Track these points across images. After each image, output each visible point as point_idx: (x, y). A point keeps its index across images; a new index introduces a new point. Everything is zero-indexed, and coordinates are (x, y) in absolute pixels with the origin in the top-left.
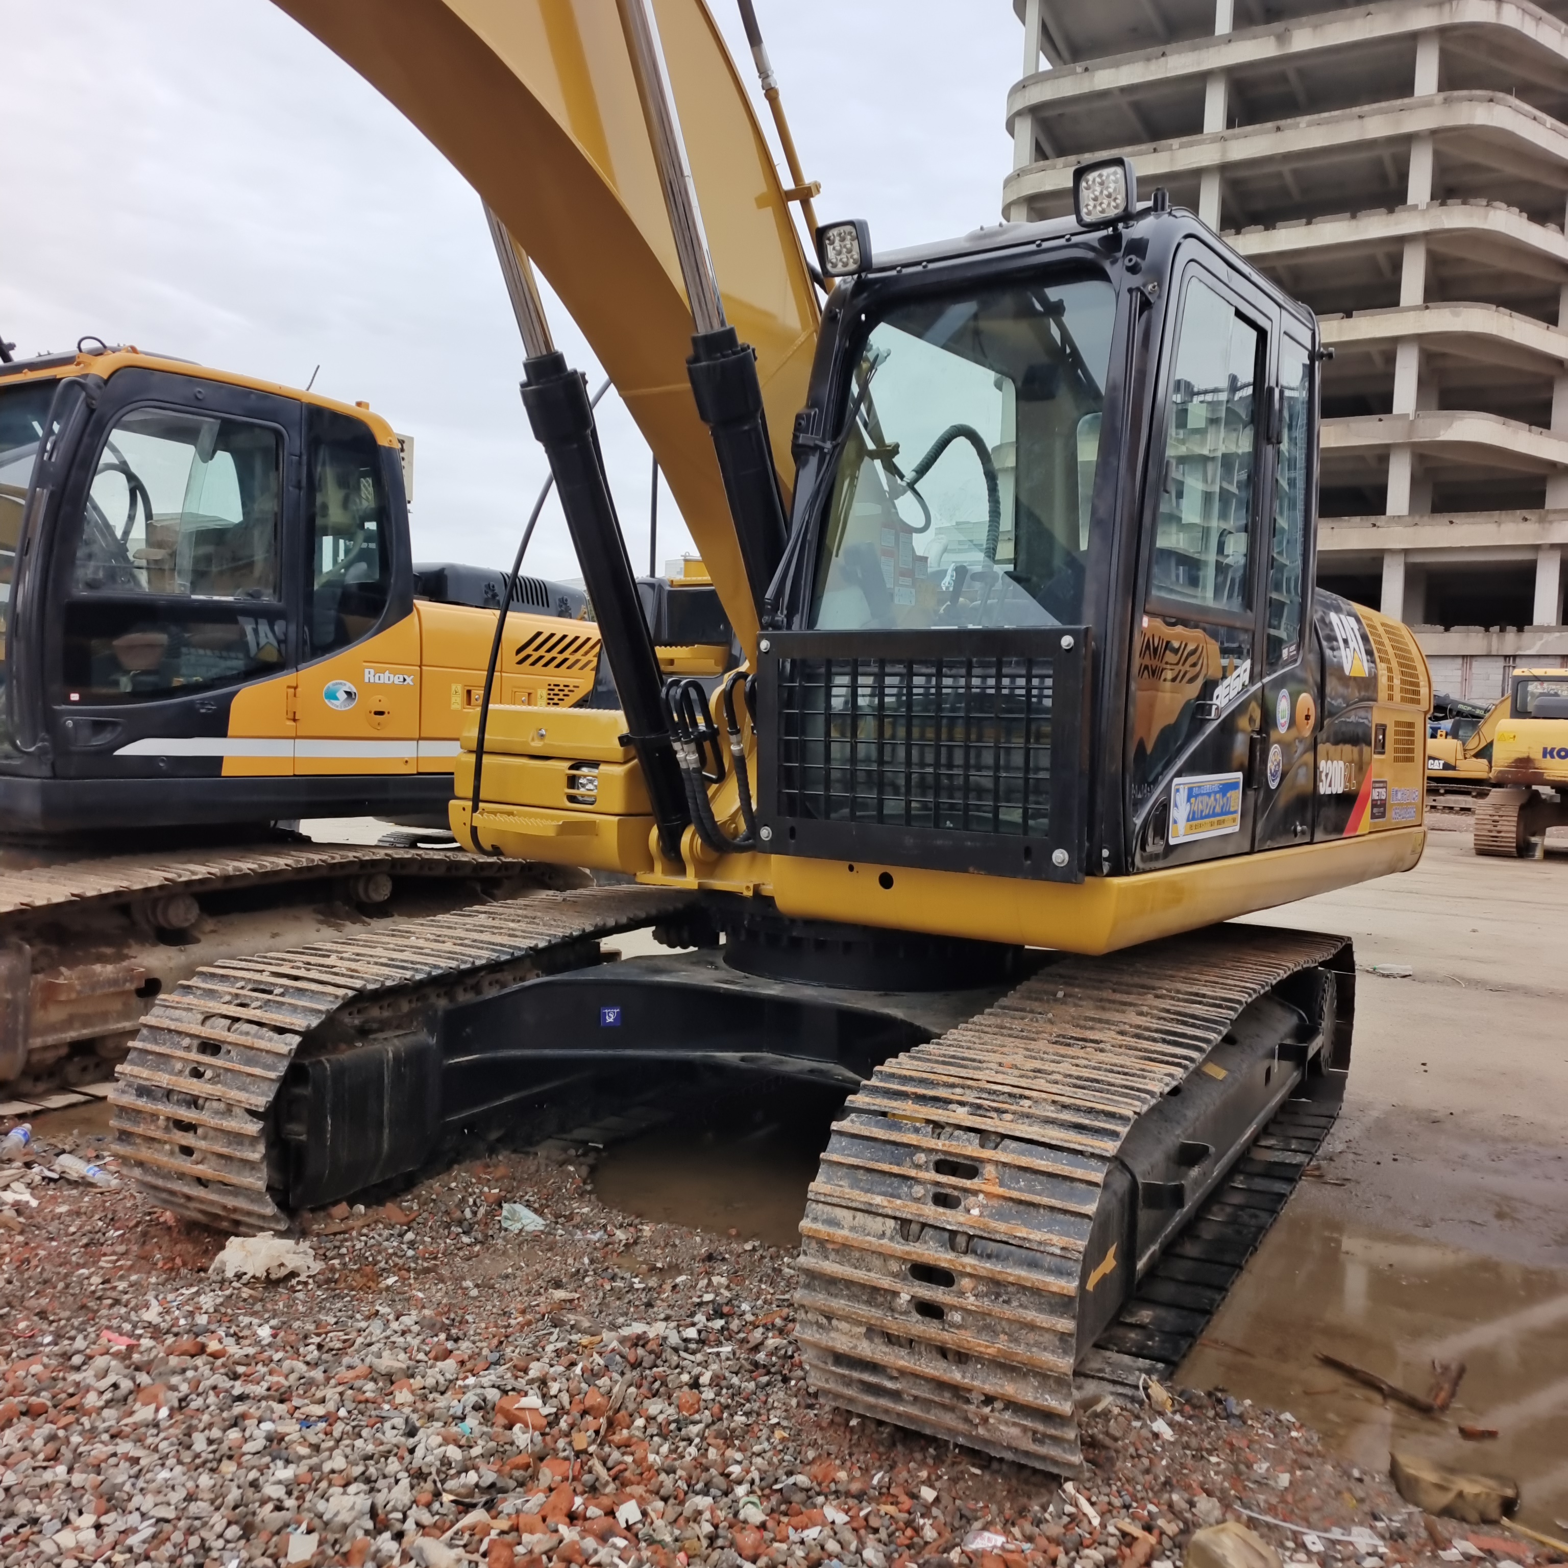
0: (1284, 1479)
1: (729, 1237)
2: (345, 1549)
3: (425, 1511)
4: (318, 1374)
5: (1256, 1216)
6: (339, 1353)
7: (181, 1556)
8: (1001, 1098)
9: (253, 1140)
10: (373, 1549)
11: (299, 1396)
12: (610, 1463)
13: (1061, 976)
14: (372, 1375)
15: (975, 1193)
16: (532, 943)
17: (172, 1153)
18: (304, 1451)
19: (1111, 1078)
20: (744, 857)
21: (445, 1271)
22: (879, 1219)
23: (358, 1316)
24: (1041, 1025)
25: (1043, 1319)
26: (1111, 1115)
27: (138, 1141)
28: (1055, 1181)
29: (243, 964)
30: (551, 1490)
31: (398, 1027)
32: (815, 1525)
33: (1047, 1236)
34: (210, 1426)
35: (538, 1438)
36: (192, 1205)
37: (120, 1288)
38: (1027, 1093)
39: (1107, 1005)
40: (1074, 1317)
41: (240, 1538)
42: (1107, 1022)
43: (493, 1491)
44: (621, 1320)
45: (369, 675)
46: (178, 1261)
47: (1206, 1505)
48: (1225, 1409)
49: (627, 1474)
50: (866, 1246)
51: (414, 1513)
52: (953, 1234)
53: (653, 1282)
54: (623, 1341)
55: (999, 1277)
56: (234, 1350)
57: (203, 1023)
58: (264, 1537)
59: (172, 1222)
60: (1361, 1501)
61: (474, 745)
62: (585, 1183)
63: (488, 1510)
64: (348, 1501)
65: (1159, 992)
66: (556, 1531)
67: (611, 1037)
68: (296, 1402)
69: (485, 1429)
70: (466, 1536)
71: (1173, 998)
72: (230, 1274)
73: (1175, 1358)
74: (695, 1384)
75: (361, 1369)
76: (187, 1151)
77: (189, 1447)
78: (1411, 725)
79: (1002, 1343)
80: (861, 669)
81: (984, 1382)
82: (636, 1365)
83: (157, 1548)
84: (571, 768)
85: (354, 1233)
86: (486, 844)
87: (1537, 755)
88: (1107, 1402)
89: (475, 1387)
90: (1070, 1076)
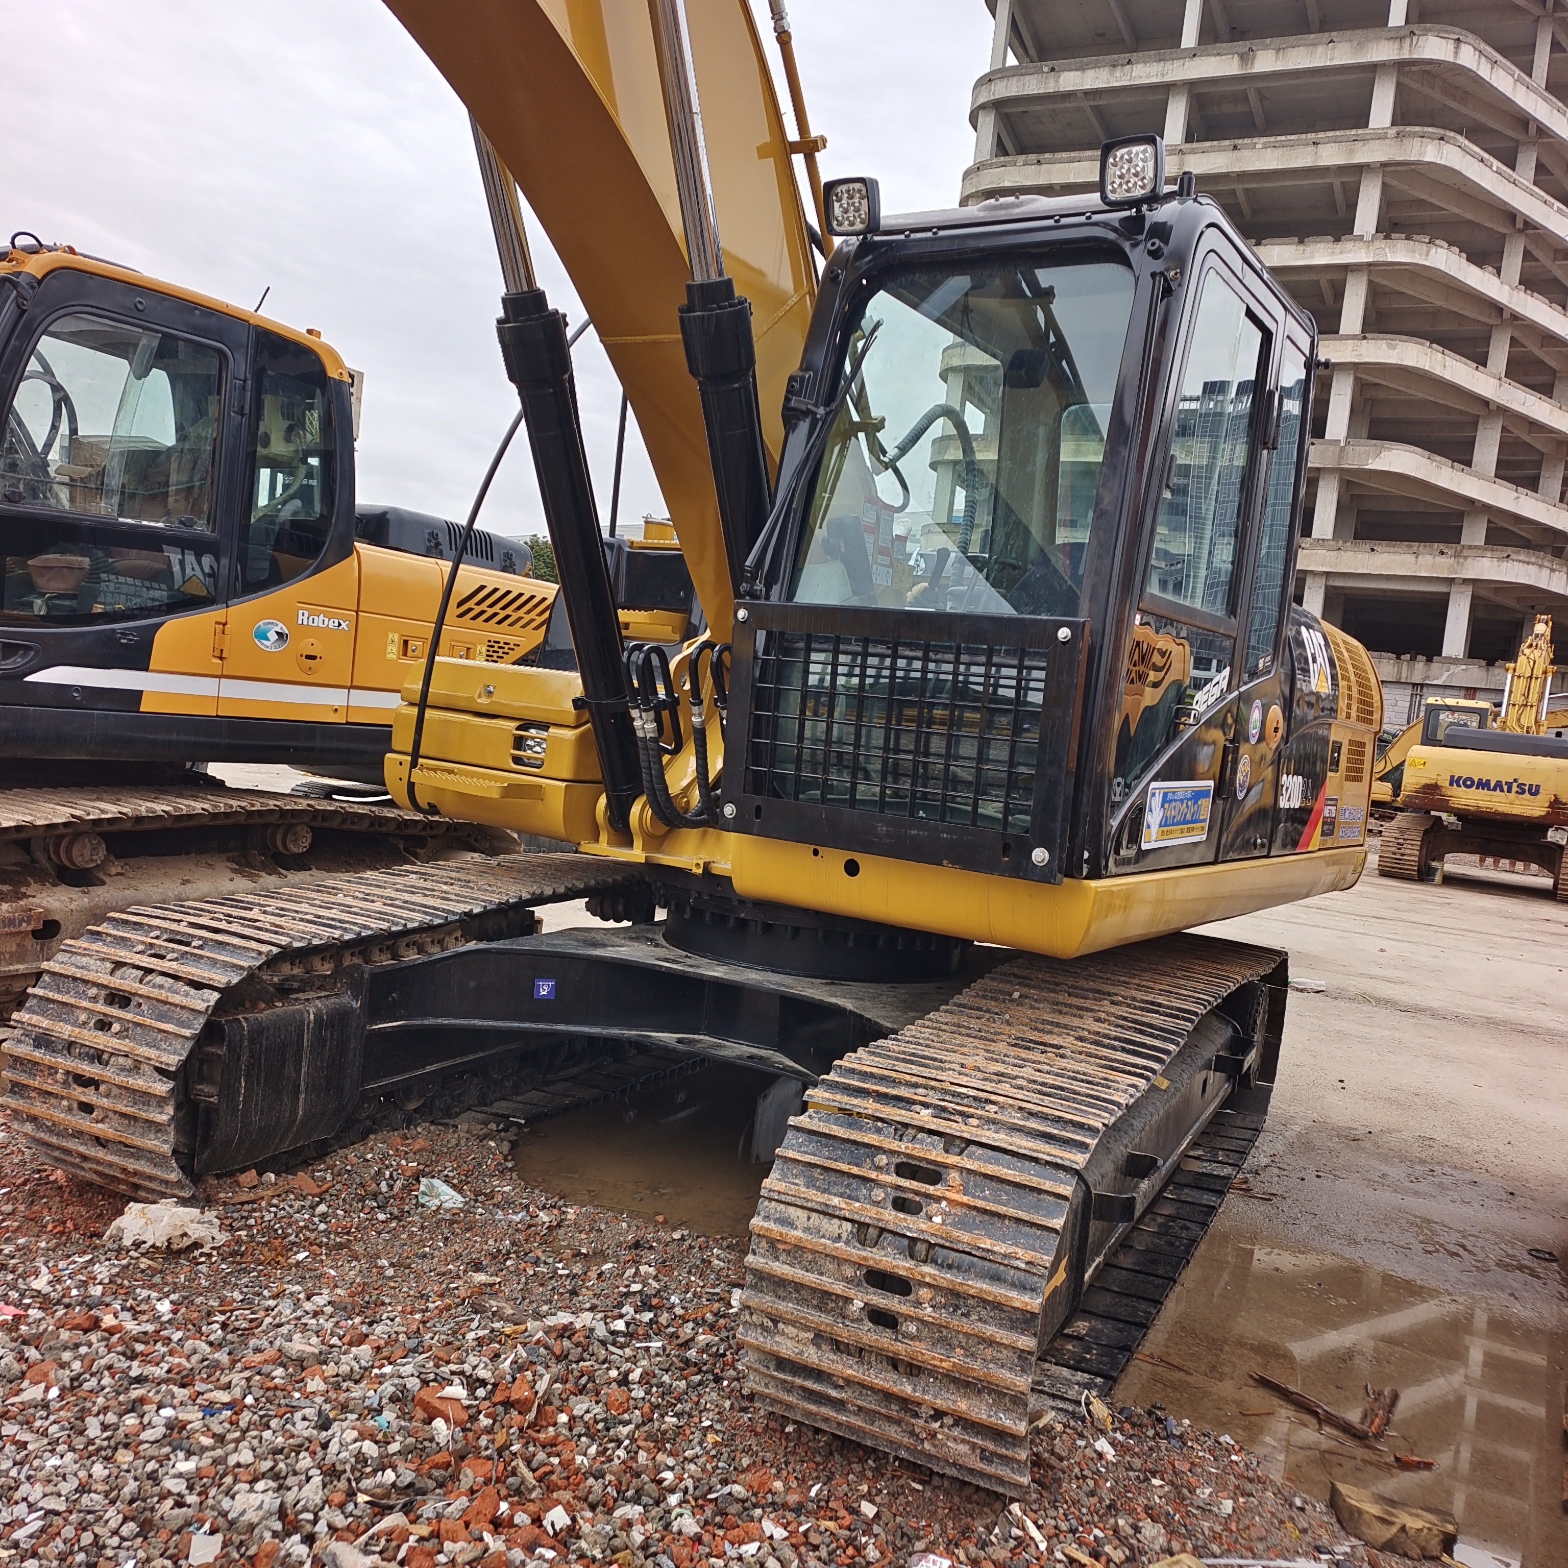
0: (1227, 1506)
1: (657, 1223)
2: (251, 1552)
3: (338, 1512)
4: (222, 1357)
5: (1187, 1228)
6: (247, 1333)
7: (72, 1553)
8: (965, 1101)
9: (161, 1101)
10: (283, 1553)
11: (203, 1380)
12: (534, 1464)
13: (1015, 976)
14: (282, 1359)
15: (938, 1199)
16: (466, 908)
17: (70, 1109)
18: (206, 1441)
19: (1076, 1086)
20: (695, 833)
21: (358, 1248)
22: (836, 1221)
23: (266, 1293)
24: (997, 1026)
25: (1002, 1335)
26: (1080, 1126)
27: (33, 1094)
28: (1022, 1191)
29: (159, 912)
30: (472, 1492)
31: (321, 988)
32: (753, 1541)
33: (1012, 1249)
34: (105, 1410)
35: (460, 1435)
36: (86, 1165)
37: (6, 1252)
38: (993, 1097)
39: (1065, 1009)
40: (1035, 1335)
41: (137, 1535)
42: (1066, 1027)
43: (410, 1491)
44: (545, 1308)
45: (303, 617)
46: (69, 1224)
47: (1152, 1532)
48: (1165, 1429)
49: (554, 1477)
50: (820, 1249)
51: (325, 1513)
52: (913, 1240)
53: (577, 1269)
54: (548, 1331)
55: (960, 1289)
56: (131, 1326)
57: (112, 973)
58: (164, 1536)
59: (62, 1182)
60: (1304, 1531)
61: (417, 698)
62: (506, 1160)
63: (406, 1514)
64: (255, 1499)
65: (1115, 998)
66: (481, 1539)
67: (543, 1011)
68: (199, 1387)
69: (403, 1423)
70: (383, 1541)
71: (1129, 1006)
72: (127, 1242)
73: (1114, 1374)
74: (624, 1381)
75: (270, 1353)
76: (87, 1108)
77: (81, 1433)
78: (1362, 745)
79: (958, 1357)
80: (842, 647)
81: (936, 1397)
82: (561, 1357)
83: (45, 1544)
84: (518, 729)
85: (264, 1204)
86: (423, 800)
87: (1444, 782)
88: (1049, 1417)
89: (392, 1376)
90: (1035, 1082)
